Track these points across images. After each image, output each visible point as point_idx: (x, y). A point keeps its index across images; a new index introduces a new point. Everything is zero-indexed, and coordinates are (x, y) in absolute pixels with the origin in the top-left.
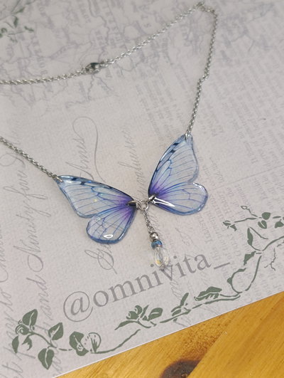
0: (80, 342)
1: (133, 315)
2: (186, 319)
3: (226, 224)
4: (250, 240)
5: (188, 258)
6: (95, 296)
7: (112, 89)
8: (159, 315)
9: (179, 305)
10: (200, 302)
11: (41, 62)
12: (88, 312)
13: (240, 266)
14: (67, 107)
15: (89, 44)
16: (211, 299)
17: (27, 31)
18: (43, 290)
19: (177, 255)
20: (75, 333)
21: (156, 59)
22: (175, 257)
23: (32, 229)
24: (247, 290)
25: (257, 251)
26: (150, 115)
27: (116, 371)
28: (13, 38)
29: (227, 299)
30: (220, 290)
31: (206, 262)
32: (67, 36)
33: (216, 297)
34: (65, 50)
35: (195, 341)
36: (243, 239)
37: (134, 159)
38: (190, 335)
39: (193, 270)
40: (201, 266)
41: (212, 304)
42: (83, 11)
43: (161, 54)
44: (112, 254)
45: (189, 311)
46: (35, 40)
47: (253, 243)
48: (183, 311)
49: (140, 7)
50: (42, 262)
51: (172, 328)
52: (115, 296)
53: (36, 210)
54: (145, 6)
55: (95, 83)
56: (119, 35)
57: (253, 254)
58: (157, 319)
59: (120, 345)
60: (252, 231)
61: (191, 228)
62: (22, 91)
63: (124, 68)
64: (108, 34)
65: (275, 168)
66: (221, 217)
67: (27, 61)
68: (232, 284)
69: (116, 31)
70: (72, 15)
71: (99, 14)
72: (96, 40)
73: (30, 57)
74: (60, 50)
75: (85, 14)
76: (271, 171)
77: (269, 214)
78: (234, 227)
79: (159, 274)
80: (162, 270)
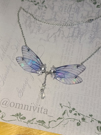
1: (17, 115)
2: (30, 125)
3: (60, 105)
4: (63, 114)
5: (43, 108)
6: (11, 103)
7: (57, 41)
8: (24, 119)
9: (31, 120)
10: (37, 123)
12: (7, 106)
13: (55, 120)
14: (40, 40)
15: (60, 22)
16: (41, 124)
17: (45, 7)
21: (76, 38)
22: (39, 105)
23: (7, 72)
24: (52, 128)
25: (63, 118)
26: (62, 56)
27: (3, 127)
28: (39, 8)
29: (45, 127)
30: (45, 123)
31: (47, 112)
32: (55, 15)
33: (43, 124)
34: (51, 20)
35: (29, 132)
36: (62, 112)
38: (29, 130)
39: (42, 112)
40: (45, 113)
41: (40, 125)
42: (65, 9)
43: (79, 37)
44: (23, 94)
45: (33, 123)
46: (45, 12)
48: (31, 122)
49: (84, 17)
50: (4, 84)
51: (25, 125)
52: (16, 106)
53: (12, 68)
54: (85, 17)
55: (53, 36)
57: (61, 118)
58: (23, 120)
59: (9, 121)
60: (66, 111)
61: (50, 100)
62: (31, 27)
63: (65, 36)
64: (67, 22)
65: (87, 96)
66: (60, 101)
67: (38, 18)
68: (49, 123)
69: (71, 22)
70: (61, 9)
71: (69, 13)
72: (63, 22)
73: (40, 17)
74: (50, 19)
75: (65, 10)
76: (85, 96)
77: (75, 109)
78: (62, 107)
79: (32, 107)
80: (33, 107)
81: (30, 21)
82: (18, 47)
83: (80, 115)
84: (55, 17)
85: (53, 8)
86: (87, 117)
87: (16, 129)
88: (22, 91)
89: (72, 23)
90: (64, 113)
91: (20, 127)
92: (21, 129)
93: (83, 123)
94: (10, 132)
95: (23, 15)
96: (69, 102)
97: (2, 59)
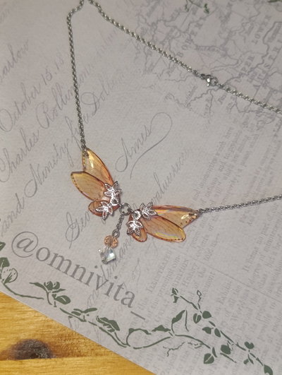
0: (3, 267)
1: (50, 286)
2: (77, 323)
3: (174, 292)
4: (175, 320)
5: (123, 287)
6: (41, 249)
7: (212, 113)
8: (65, 303)
9: (84, 310)
10: (97, 323)
11: (188, 44)
12: (27, 254)
13: (149, 329)
14: (166, 97)
15: (236, 61)
16: (106, 328)
17: (204, 9)
18: (17, 211)
19: (118, 277)
20: (6, 259)
21: (269, 120)
22: (116, 277)
23: (53, 164)
24: (134, 348)
25: (171, 332)
26: (215, 159)
27: (4, 308)
28: (188, 6)
29: (116, 340)
30: (118, 329)
31: (131, 302)
32: (227, 40)
33: (111, 331)
34: (214, 50)
35: (67, 342)
36: (172, 313)
37: (167, 181)
38: (69, 336)
39: (117, 298)
40: (125, 301)
41: (103, 333)
42: (261, 30)
43: (277, 119)
44: (81, 233)
45: (85, 321)
46: (201, 22)
47: (176, 323)
48: (81, 317)
50: (35, 192)
51: (63, 320)
53: (68, 153)
55: (205, 97)
56: (264, 75)
57: (166, 330)
58: (61, 304)
59: (22, 296)
60: (184, 315)
61: (148, 270)
62: (151, 55)
63: (238, 105)
64: (257, 66)
65: (254, 289)
66: (176, 283)
67: (178, 34)
68: (129, 334)
69: (266, 69)
70: (249, 25)
71: (269, 43)
72: (243, 63)
73: (184, 32)
74: (210, 47)
75: (259, 33)
76: (248, 289)
77: (210, 316)
78: (176, 299)
79: (94, 277)
80: (99, 277)
81: (153, 36)
82: (101, 100)
83: (220, 336)
84: (225, 43)
85: (228, 17)
86: (238, 345)
87: (37, 322)
88: (80, 225)
89: (270, 73)
90: (178, 317)
91: (48, 321)
92: (49, 326)
93: (221, 360)
94: (18, 328)
95: (138, 15)
96: (198, 291)
97: (49, 124)
